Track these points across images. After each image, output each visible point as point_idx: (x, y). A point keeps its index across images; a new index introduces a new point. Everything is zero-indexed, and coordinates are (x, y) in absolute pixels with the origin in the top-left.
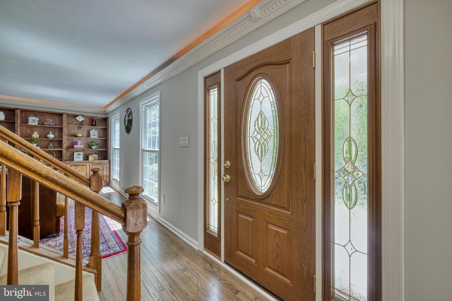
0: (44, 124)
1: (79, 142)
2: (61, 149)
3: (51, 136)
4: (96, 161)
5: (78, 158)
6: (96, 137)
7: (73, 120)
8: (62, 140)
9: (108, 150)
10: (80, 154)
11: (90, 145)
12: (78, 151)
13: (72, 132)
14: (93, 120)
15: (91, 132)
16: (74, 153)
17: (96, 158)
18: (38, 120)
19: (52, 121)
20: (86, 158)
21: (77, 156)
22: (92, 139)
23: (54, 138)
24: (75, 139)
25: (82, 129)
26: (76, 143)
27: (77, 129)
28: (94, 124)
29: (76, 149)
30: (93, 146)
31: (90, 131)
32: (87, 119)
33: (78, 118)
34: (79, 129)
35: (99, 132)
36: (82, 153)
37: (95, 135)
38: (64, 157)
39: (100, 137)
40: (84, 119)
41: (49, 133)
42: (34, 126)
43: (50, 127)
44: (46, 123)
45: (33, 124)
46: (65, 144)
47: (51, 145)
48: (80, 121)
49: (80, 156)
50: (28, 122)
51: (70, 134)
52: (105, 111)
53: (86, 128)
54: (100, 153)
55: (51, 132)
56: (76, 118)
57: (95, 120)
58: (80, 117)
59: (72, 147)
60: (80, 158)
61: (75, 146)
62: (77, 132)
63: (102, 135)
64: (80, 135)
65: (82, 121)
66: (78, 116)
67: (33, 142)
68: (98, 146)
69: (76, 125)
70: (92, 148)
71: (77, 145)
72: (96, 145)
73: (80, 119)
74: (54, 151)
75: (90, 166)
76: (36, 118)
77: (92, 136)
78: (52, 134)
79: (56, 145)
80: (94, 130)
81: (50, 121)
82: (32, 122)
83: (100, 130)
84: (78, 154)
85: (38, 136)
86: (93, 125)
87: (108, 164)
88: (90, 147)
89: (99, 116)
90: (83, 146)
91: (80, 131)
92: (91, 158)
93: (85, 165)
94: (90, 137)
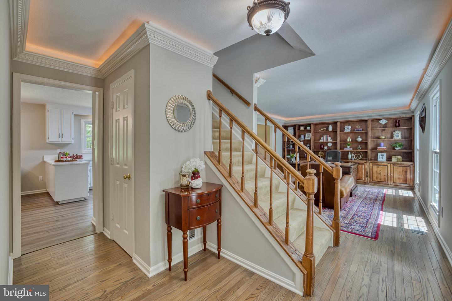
0: (354, 131)
1: (382, 144)
2: (366, 150)
3: (359, 139)
4: (399, 163)
5: (382, 158)
6: (400, 138)
7: (377, 124)
8: (367, 143)
9: (414, 152)
10: (384, 155)
11: (393, 146)
12: (382, 152)
13: (377, 135)
14: (396, 122)
15: (395, 134)
16: (378, 154)
17: (400, 160)
18: (351, 127)
19: (360, 127)
20: (389, 159)
21: (381, 156)
22: (395, 140)
23: (361, 141)
24: (379, 141)
25: (386, 131)
26: (379, 145)
27: (381, 132)
28: (397, 124)
29: (379, 150)
30: (396, 147)
31: (394, 132)
32: (391, 121)
33: (381, 122)
34: (383, 131)
35: (404, 132)
36: (385, 154)
37: (398, 136)
38: (369, 157)
39: (405, 138)
40: (387, 121)
41: (358, 137)
42: (348, 133)
43: (359, 132)
44: (355, 130)
45: (347, 131)
46: (370, 145)
47: (359, 147)
48: (383, 124)
49: (383, 157)
50: (344, 130)
51: (375, 137)
52: (410, 110)
53: (389, 130)
54: (405, 155)
55: (359, 137)
56: (379, 122)
57: (399, 121)
58: (383, 120)
59: (376, 148)
60: (383, 158)
61: (378, 147)
62: (381, 135)
63: (407, 135)
64: (383, 137)
65: (386, 124)
66: (380, 120)
67: (347, 144)
68: (401, 147)
69: (380, 128)
70: (396, 150)
71: (380, 146)
72: (400, 146)
73: (383, 122)
74: (361, 151)
75: (391, 167)
76: (349, 126)
77: (395, 138)
78: (360, 137)
79: (364, 146)
80: (397, 131)
81: (358, 127)
82: (347, 130)
83: (406, 131)
84: (382, 155)
85: (351, 140)
86: (396, 127)
87: (412, 166)
88: (393, 148)
89: (403, 116)
90: (386, 147)
91: (384, 134)
92: (394, 159)
93: (386, 166)
94: (393, 139)
